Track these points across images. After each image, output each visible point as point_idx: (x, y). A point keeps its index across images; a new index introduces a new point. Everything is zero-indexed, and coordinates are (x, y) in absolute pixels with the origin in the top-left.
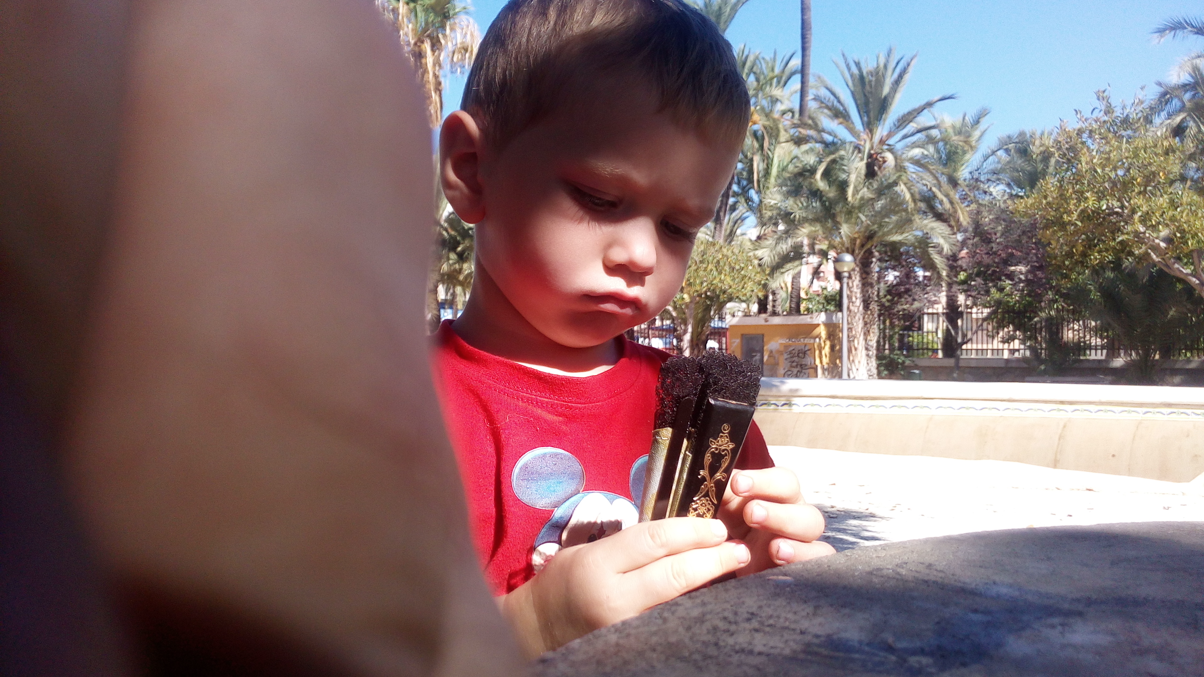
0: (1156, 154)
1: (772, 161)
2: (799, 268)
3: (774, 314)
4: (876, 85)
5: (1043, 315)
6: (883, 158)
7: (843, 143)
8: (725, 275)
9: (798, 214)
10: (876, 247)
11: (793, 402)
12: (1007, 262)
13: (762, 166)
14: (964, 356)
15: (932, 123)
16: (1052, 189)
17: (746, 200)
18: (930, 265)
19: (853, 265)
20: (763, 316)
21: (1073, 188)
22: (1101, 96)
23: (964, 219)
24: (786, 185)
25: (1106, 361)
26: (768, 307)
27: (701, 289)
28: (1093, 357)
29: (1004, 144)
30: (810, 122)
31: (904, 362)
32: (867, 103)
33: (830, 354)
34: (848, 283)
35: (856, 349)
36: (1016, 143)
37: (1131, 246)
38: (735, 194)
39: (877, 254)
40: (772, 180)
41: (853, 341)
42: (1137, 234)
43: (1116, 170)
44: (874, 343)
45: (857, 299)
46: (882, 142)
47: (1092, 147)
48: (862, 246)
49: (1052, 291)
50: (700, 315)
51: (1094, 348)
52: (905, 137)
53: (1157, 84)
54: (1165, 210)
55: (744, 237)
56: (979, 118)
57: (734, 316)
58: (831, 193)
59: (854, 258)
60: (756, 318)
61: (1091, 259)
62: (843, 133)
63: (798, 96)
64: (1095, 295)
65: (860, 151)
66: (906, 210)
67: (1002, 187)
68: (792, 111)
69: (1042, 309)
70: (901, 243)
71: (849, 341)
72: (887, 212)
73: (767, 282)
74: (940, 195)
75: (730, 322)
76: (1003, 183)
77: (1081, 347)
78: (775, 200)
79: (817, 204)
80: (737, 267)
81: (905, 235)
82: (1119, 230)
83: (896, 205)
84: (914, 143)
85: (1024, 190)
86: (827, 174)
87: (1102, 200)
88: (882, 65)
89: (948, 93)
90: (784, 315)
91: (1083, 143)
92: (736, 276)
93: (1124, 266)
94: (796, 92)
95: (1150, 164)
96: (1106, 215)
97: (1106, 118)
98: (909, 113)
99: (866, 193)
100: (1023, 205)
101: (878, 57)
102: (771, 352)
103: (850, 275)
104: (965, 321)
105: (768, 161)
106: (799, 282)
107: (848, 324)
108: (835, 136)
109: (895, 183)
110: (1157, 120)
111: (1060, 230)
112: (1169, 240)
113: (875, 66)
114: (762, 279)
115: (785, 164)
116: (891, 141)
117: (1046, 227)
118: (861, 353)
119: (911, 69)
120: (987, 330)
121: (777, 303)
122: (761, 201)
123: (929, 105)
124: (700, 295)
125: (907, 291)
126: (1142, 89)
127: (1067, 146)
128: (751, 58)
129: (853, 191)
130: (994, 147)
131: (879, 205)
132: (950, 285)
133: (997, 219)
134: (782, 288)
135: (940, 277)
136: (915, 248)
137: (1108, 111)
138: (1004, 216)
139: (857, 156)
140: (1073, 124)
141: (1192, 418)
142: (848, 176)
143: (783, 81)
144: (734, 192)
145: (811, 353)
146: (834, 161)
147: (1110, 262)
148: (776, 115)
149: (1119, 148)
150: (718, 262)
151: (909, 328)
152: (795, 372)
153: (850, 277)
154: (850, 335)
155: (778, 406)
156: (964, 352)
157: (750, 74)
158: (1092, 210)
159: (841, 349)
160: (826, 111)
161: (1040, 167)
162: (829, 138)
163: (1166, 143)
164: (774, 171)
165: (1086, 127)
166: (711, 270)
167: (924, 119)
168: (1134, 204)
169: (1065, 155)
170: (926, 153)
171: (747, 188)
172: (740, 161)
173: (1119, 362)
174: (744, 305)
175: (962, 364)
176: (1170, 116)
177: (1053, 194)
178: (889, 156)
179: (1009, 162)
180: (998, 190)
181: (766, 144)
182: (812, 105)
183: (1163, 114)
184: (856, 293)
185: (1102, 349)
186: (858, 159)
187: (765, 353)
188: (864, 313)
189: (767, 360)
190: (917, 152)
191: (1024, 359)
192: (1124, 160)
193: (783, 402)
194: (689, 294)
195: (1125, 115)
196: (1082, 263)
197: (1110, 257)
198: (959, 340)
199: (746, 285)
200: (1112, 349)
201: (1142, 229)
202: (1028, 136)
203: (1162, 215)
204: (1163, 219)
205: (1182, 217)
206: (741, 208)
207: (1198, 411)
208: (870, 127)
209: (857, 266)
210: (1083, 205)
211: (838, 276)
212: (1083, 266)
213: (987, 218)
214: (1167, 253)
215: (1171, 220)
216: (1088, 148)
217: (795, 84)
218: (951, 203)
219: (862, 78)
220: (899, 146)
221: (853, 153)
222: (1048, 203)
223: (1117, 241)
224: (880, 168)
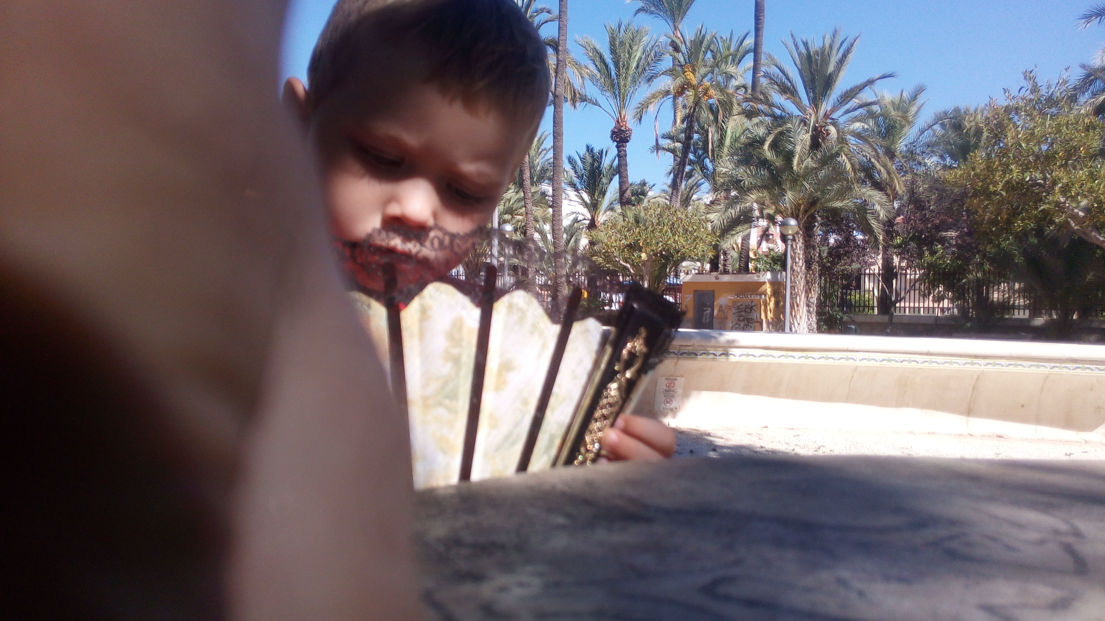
0: (1078, 131)
1: (726, 133)
2: (749, 230)
3: (726, 272)
4: (821, 65)
5: (971, 277)
6: (827, 130)
7: (791, 116)
8: (679, 237)
9: (747, 181)
10: (818, 212)
11: (730, 353)
12: (938, 228)
13: (716, 137)
14: (897, 313)
15: (873, 99)
16: (980, 161)
17: (701, 169)
18: (867, 230)
19: (797, 229)
20: (715, 273)
21: (1000, 161)
22: (1028, 76)
23: (900, 188)
24: (738, 155)
25: (1027, 320)
26: (720, 265)
27: (657, 249)
28: (1016, 316)
29: (940, 119)
30: (762, 97)
31: (842, 318)
32: (813, 80)
33: (774, 310)
34: (792, 246)
35: (798, 306)
36: (950, 118)
37: (1053, 215)
38: (691, 163)
39: (819, 218)
40: (726, 150)
41: (796, 298)
42: (1058, 204)
43: (1039, 145)
44: (814, 300)
45: (799, 259)
46: (826, 116)
47: (1018, 123)
48: (806, 211)
49: (979, 255)
50: (656, 272)
51: (1018, 307)
52: (847, 112)
53: (1081, 66)
54: (1084, 182)
55: (700, 201)
56: (916, 95)
57: (687, 274)
58: (778, 162)
59: (798, 222)
60: (708, 276)
61: (1014, 226)
62: (790, 107)
63: (751, 72)
64: (1019, 260)
65: (805, 124)
66: (847, 180)
67: (935, 159)
68: (745, 87)
69: (970, 272)
70: (841, 209)
71: (792, 298)
72: (830, 181)
73: (717, 243)
74: (878, 166)
75: (683, 279)
76: (936, 155)
77: (1006, 307)
78: (727, 168)
79: (764, 172)
80: (690, 229)
81: (845, 202)
82: (1041, 200)
83: (839, 174)
84: (856, 117)
85: (957, 162)
86: (774, 146)
87: (1026, 172)
88: (827, 45)
89: (888, 72)
90: (735, 273)
91: (1010, 119)
92: (688, 237)
93: (1046, 233)
94: (749, 69)
95: (1071, 139)
96: (1029, 186)
97: (1032, 97)
98: (852, 90)
99: (809, 162)
100: (953, 176)
101: (824, 38)
102: (721, 307)
103: (794, 237)
104: (899, 282)
105: (722, 132)
106: (749, 243)
107: (791, 282)
108: (783, 110)
109: (838, 154)
110: (1082, 99)
111: (986, 199)
112: (1087, 210)
113: (821, 46)
114: (713, 240)
115: (737, 135)
116: (835, 116)
117: (975, 195)
118: (803, 310)
119: (854, 49)
120: (920, 289)
121: (728, 262)
122: (714, 170)
123: (870, 82)
124: (655, 255)
125: (847, 253)
126: (1066, 69)
127: (995, 122)
128: (708, 37)
129: (798, 161)
130: (930, 122)
131: (822, 174)
132: (885, 249)
133: (931, 189)
134: (734, 249)
135: (876, 239)
136: (854, 214)
137: (1035, 89)
138: (937, 185)
139: (802, 127)
140: (1002, 102)
141: (1095, 373)
142: (794, 147)
143: (737, 59)
144: (691, 160)
145: (757, 308)
146: (781, 133)
147: (1032, 229)
148: (731, 90)
149: (1043, 124)
150: (673, 224)
151: (847, 287)
152: (742, 326)
153: (794, 240)
154: (793, 292)
155: (716, 356)
156: (898, 310)
157: (707, 52)
158: (1016, 181)
159: (784, 306)
160: (776, 87)
161: (973, 141)
162: (778, 112)
163: (1086, 121)
164: (728, 142)
165: (1013, 105)
166: (666, 232)
167: (867, 96)
168: (1056, 176)
169: (992, 130)
170: (866, 126)
171: (702, 157)
172: (697, 133)
173: (1039, 321)
174: (699, 264)
175: (895, 320)
176: (1094, 95)
177: (980, 166)
178: (832, 129)
179: (943, 136)
180: (932, 161)
181: (720, 117)
182: (764, 82)
183: (1087, 95)
184: (799, 254)
185: (1024, 309)
186: (803, 131)
187: (715, 308)
188: (806, 273)
189: (717, 315)
190: (858, 126)
191: (952, 317)
192: (1048, 136)
193: (720, 352)
194: (646, 253)
195: (1050, 94)
196: (1007, 229)
197: (1032, 224)
198: (893, 299)
199: (698, 246)
200: (1035, 310)
201: (1062, 200)
202: (963, 111)
203: (1081, 187)
204: (1082, 190)
205: (1099, 189)
206: (696, 175)
207: (1102, 367)
208: (816, 103)
209: (801, 229)
210: (1008, 177)
211: (784, 238)
212: (1007, 233)
213: (922, 188)
214: (1085, 222)
215: (1088, 191)
216: (1015, 123)
217: (748, 62)
218: (889, 173)
219: (809, 56)
220: (841, 120)
221: (799, 126)
222: (976, 175)
223: (1039, 209)
224: (823, 140)
